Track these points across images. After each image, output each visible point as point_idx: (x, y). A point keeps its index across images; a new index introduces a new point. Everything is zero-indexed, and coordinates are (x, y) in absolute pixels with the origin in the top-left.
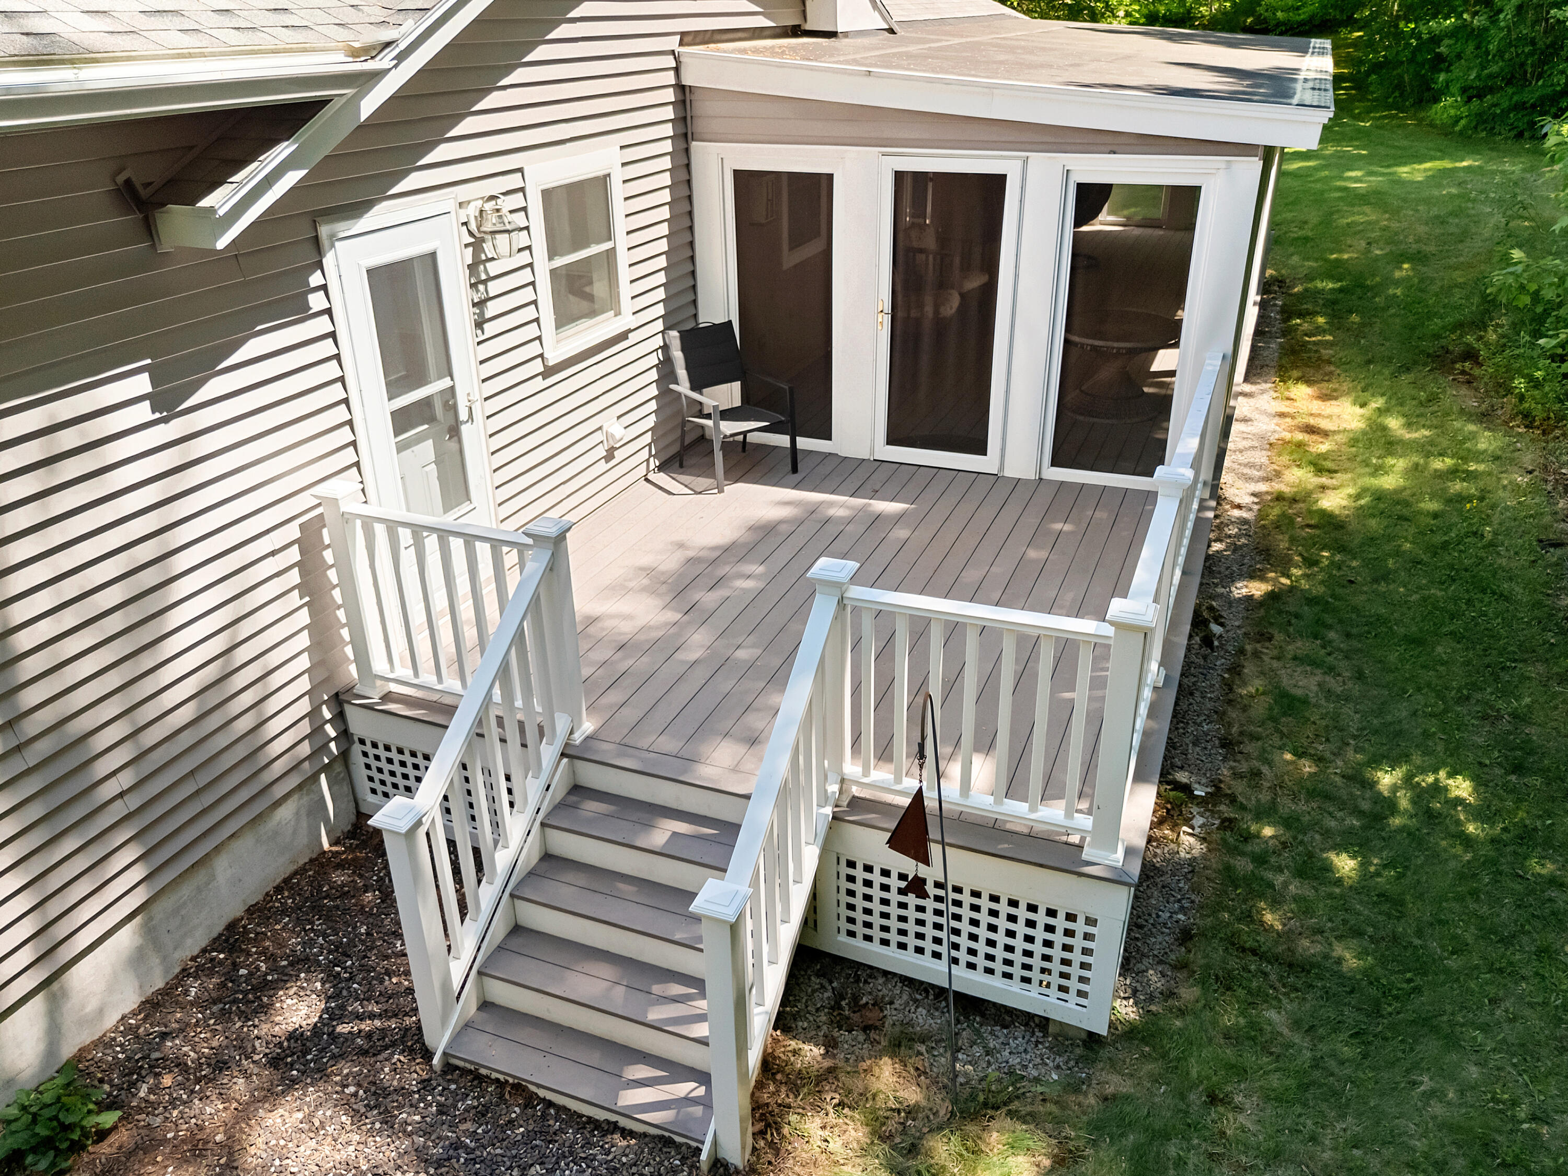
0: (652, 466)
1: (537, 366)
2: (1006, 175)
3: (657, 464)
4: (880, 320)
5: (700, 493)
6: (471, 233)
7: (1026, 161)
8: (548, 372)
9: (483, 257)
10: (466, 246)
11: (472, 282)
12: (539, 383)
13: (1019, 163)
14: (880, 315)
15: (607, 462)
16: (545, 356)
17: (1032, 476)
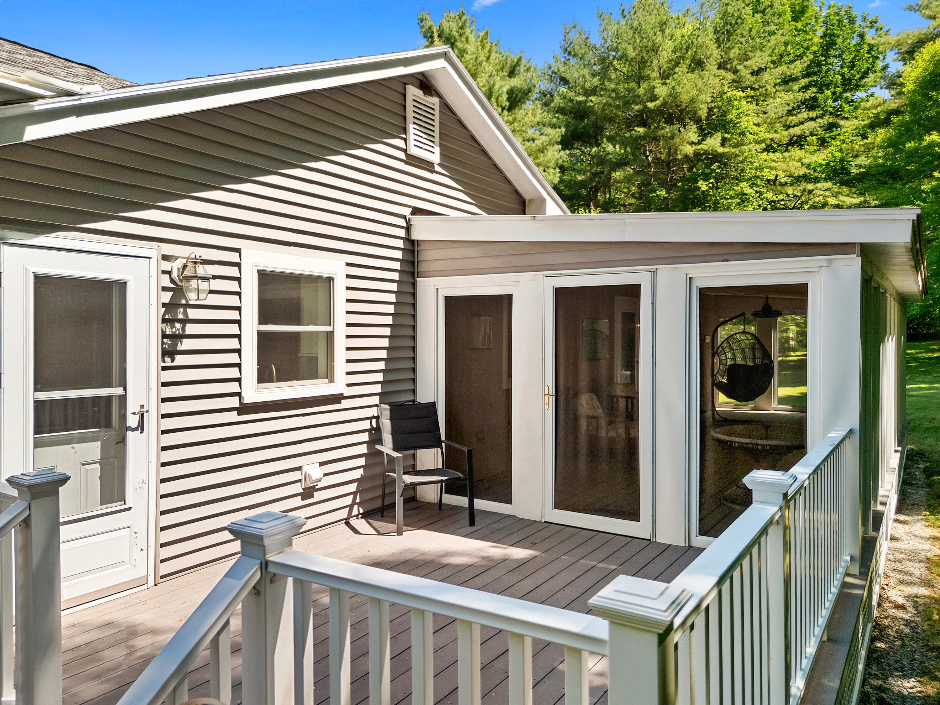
0: (355, 512)
1: (234, 402)
2: (639, 285)
3: (361, 511)
4: (546, 401)
5: (383, 534)
6: (172, 281)
7: (655, 273)
8: (244, 409)
9: (184, 302)
10: (164, 289)
11: (167, 317)
12: (233, 416)
13: (650, 275)
14: (546, 398)
15: (303, 500)
16: (243, 395)
17: (680, 542)
